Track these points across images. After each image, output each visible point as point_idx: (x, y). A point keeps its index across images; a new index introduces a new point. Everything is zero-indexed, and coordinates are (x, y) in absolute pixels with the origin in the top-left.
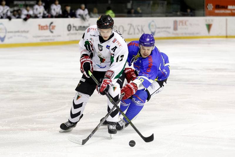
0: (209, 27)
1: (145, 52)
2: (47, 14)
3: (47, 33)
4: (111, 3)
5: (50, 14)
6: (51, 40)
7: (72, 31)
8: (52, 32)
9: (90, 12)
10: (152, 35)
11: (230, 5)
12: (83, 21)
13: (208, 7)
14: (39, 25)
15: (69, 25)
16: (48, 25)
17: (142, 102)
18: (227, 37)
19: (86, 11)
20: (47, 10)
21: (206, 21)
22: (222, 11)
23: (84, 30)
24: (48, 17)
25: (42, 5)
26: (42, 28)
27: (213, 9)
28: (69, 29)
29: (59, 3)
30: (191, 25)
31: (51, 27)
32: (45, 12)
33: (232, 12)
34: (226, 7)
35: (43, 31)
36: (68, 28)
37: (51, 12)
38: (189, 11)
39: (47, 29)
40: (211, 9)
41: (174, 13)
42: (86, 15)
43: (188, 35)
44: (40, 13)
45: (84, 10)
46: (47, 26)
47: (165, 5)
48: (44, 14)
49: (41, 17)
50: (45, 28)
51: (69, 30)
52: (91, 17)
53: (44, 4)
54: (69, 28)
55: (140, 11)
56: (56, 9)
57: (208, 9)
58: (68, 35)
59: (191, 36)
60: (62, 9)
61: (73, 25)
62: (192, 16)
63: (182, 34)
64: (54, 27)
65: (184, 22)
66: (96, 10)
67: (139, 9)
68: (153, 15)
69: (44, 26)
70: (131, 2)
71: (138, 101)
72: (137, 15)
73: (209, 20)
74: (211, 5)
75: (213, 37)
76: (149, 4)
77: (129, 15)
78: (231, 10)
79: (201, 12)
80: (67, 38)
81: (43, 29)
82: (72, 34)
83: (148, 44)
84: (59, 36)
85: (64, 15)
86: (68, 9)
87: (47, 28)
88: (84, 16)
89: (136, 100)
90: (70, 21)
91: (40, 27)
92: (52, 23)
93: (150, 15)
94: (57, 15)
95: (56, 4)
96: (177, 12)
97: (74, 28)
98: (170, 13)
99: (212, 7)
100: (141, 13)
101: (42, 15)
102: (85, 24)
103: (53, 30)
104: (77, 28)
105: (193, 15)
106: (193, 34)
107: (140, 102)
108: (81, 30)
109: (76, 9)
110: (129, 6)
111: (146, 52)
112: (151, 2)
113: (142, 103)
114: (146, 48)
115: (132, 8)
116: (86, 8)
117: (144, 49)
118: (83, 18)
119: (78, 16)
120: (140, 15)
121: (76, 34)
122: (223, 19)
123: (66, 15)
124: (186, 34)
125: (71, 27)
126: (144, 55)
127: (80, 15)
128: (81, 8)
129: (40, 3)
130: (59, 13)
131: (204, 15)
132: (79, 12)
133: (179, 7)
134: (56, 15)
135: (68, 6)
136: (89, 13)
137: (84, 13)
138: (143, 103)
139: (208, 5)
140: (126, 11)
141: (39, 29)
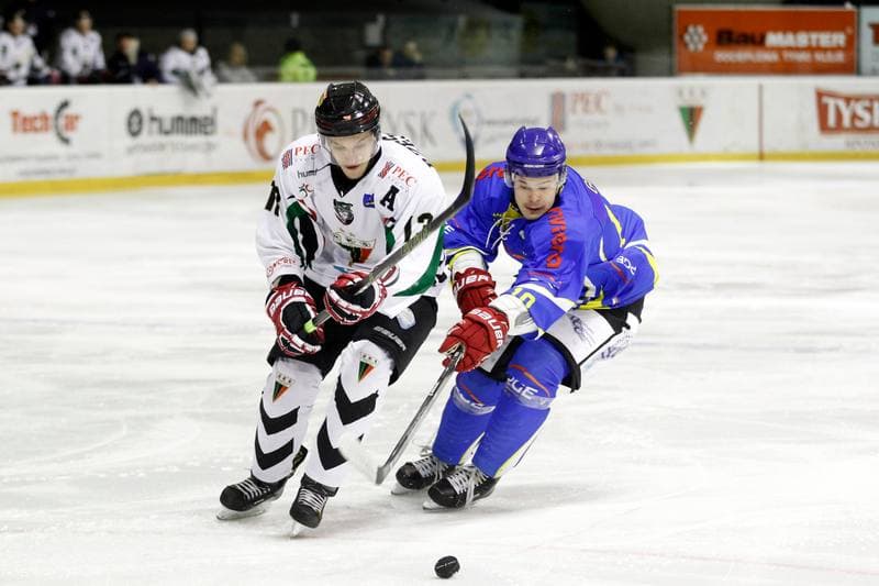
0: (692, 116)
1: (530, 197)
2: (46, 71)
3: (46, 142)
4: (302, 24)
5: (58, 68)
6: (62, 171)
7: (144, 138)
8: (66, 141)
9: (219, 59)
10: (554, 133)
11: (776, 30)
12: (189, 95)
13: (687, 38)
14: (15, 114)
15: (136, 113)
16: (51, 111)
17: (541, 393)
18: (761, 157)
19: (203, 58)
20: (46, 54)
21: (680, 93)
22: (743, 55)
23: (191, 132)
24: (47, 81)
25: (24, 32)
26: (23, 123)
27: (707, 45)
28: (135, 128)
29: (96, 27)
30: (619, 109)
31: (62, 122)
32: (39, 62)
33: (781, 57)
34: (758, 39)
35: (31, 137)
36: (130, 124)
37: (63, 62)
38: (611, 53)
39: (45, 128)
40: (701, 47)
41: (553, 63)
42: (201, 72)
43: (608, 152)
44: (17, 66)
45: (192, 52)
46: (45, 117)
47: (516, 34)
48: (34, 69)
49: (23, 82)
50: (38, 124)
51: (135, 134)
52: (222, 80)
53: (32, 31)
54: (135, 123)
55: (417, 57)
56: (82, 47)
57: (686, 45)
58: (131, 150)
59: (621, 153)
60: (105, 47)
61: (150, 110)
62: (624, 73)
63: (585, 146)
64: (72, 122)
65: (591, 99)
66: (239, 51)
67: (411, 46)
68: (467, 70)
69: (36, 118)
70: (381, 19)
71: (528, 388)
72: (402, 71)
73: (691, 92)
74: (700, 29)
75: (705, 157)
76: (452, 28)
77: (375, 71)
78: (779, 50)
79: (661, 59)
80: (126, 166)
81: (30, 130)
82: (147, 149)
83: (537, 166)
84: (96, 156)
85: (115, 71)
86: (132, 47)
87: (46, 124)
88: (194, 77)
89: (518, 385)
90: (137, 95)
91: (19, 121)
92: (65, 105)
93: (456, 72)
94: (87, 72)
95: (80, 30)
96: (564, 58)
97: (155, 126)
98: (539, 62)
99: (705, 38)
100: (420, 65)
101: (24, 71)
102: (200, 108)
103: (68, 134)
104: (167, 125)
105: (629, 71)
106: (628, 145)
107: (535, 394)
108: (182, 132)
109: (162, 49)
110: (373, 34)
111: (535, 199)
112: (462, 20)
113: (541, 398)
114: (533, 183)
115: (384, 46)
116: (201, 43)
117: (524, 188)
118: (188, 83)
119: (168, 76)
120: (413, 71)
121: (162, 147)
122: (747, 85)
123: (122, 73)
124: (598, 145)
125: (140, 122)
126: (529, 212)
127: (176, 72)
128: (180, 45)
129: (19, 23)
130: (94, 64)
131: (670, 72)
132: (175, 59)
133: (572, 38)
134: (81, 73)
135: (129, 35)
136: (214, 66)
137: (194, 63)
138: (547, 396)
139: (685, 30)
140: (360, 54)
141: (15, 129)
